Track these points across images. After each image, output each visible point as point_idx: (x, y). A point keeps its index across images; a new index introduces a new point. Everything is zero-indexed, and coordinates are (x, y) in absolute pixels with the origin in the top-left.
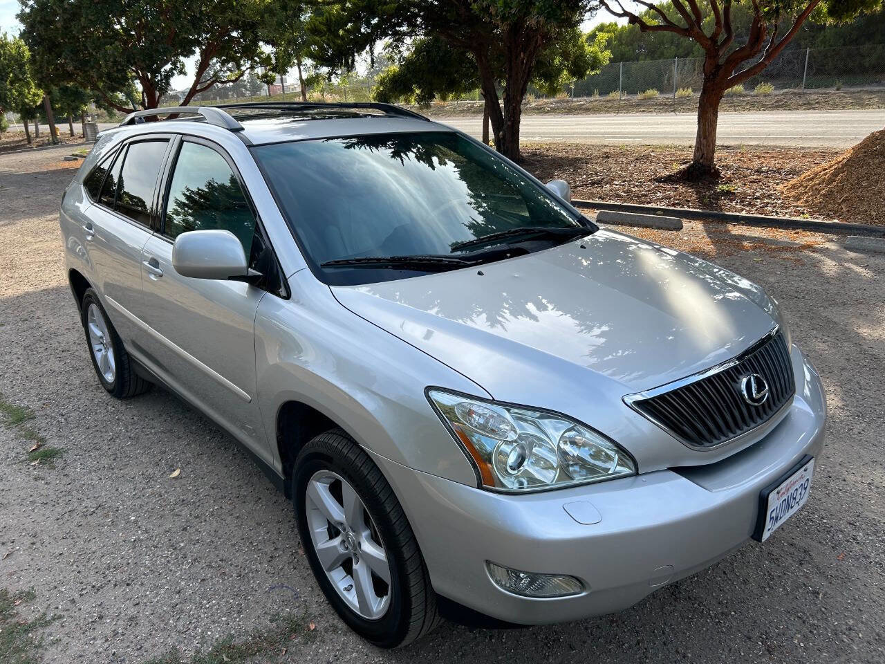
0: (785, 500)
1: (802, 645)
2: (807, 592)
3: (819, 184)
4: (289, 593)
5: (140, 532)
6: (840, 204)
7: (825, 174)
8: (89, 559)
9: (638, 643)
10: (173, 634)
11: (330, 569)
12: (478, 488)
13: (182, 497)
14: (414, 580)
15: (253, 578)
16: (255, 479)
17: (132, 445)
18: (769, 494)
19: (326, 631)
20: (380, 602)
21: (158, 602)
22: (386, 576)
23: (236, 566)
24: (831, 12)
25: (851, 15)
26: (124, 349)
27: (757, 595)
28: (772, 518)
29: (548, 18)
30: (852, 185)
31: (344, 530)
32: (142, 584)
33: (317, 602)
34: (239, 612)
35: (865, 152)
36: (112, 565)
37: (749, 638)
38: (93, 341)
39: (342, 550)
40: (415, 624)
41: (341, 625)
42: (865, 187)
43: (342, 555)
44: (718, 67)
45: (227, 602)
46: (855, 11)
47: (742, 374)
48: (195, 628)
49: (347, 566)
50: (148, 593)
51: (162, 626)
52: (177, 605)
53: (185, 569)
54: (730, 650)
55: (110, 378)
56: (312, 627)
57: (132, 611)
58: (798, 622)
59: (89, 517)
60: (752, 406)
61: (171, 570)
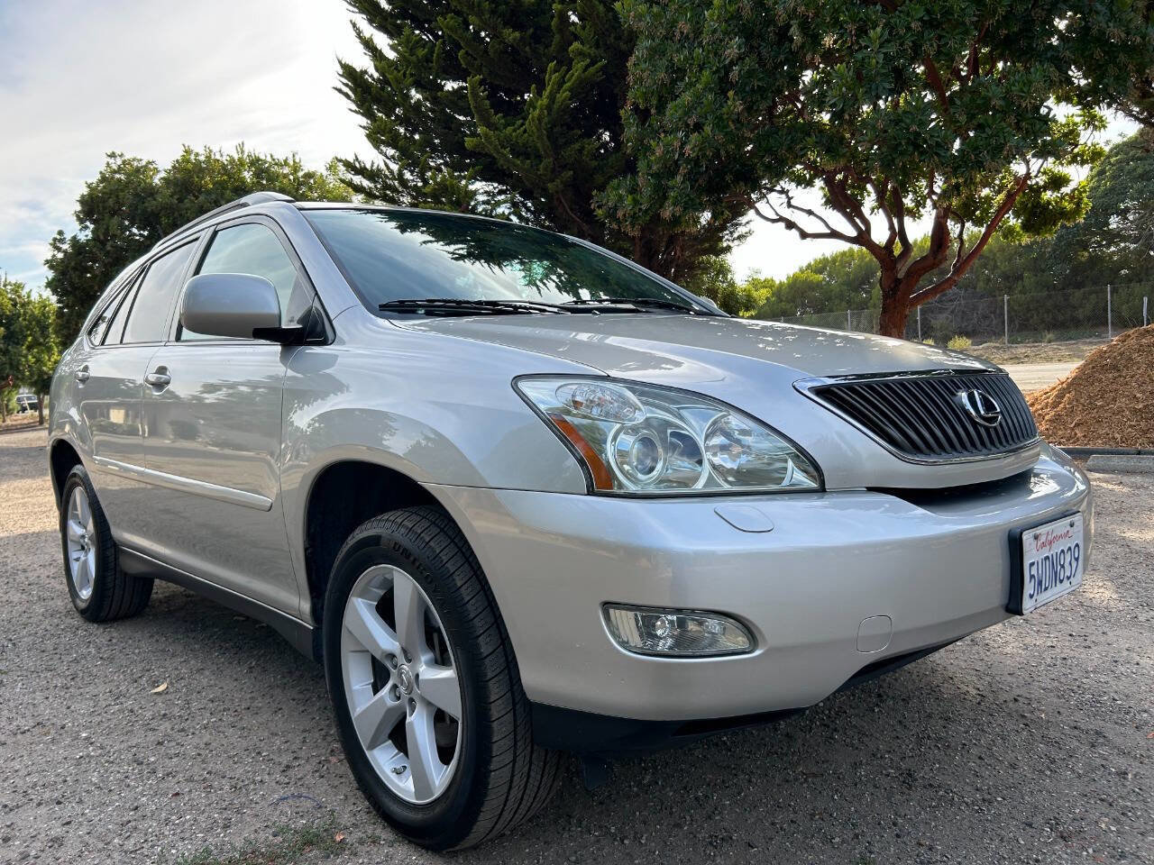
0: (1047, 558)
1: (1113, 828)
2: (1109, 774)
3: (1042, 409)
4: (309, 804)
5: (91, 749)
6: (1072, 429)
7: (1048, 398)
8: (7, 778)
9: (856, 836)
10: (115, 855)
11: (372, 746)
12: (588, 495)
13: (163, 712)
14: (496, 691)
15: (254, 789)
17: (102, 665)
18: (1021, 533)
19: (361, 842)
20: (446, 769)
21: (100, 820)
22: (454, 708)
23: (231, 778)
24: (1026, 227)
25: (1051, 230)
26: (111, 537)
27: (1034, 779)
28: (1032, 577)
29: (685, 209)
30: (1084, 406)
31: (395, 667)
32: (80, 802)
33: (349, 809)
34: (226, 827)
35: (1093, 368)
36: (41, 783)
37: (1030, 825)
38: (71, 548)
39: (391, 703)
40: (498, 777)
41: (385, 834)
42: (1102, 406)
43: (390, 710)
44: (898, 281)
45: (209, 817)
46: (1055, 225)
47: (960, 388)
48: (152, 847)
49: (398, 736)
50: (87, 811)
51: (101, 845)
52: (130, 822)
53: (151, 784)
54: (1002, 839)
55: (86, 593)
56: (338, 838)
57: (57, 831)
58: (1104, 808)
59: (19, 736)
60: (981, 425)
61: (129, 786)
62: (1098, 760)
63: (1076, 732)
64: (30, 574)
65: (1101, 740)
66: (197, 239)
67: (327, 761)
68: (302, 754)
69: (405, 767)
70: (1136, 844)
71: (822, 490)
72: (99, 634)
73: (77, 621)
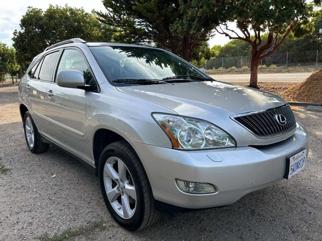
0: (296, 163)
1: (307, 230)
2: (307, 213)
3: (295, 91)
4: (95, 214)
5: (37, 195)
6: (304, 97)
7: (297, 87)
8: (16, 203)
9: (239, 230)
10: (46, 228)
11: (112, 201)
12: (172, 149)
13: (55, 183)
14: (146, 196)
15: (81, 209)
16: (85, 178)
17: (38, 167)
18: (290, 158)
19: (110, 226)
20: (132, 211)
21: (41, 217)
22: (135, 197)
23: (75, 205)
24: (295, 35)
27: (286, 214)
28: (291, 169)
29: (197, 31)
30: (308, 90)
31: (118, 183)
32: (36, 211)
33: (107, 217)
34: (74, 221)
35: (311, 79)
36: (25, 205)
37: (285, 228)
38: (27, 132)
39: (117, 192)
40: (146, 217)
41: (116, 224)
42: (313, 91)
43: (117, 194)
44: (257, 52)
45: (70, 217)
46: (304, 35)
48: (56, 226)
49: (119, 199)
50: (38, 214)
51: (42, 225)
52: (49, 218)
53: (54, 206)
54: (277, 232)
55: (32, 146)
56: (104, 225)
57: (31, 220)
58: (304, 223)
59: (18, 190)
61: (48, 207)
62: (304, 208)
63: (298, 199)
64: (15, 136)
65: (305, 202)
66: (59, 51)
67: (99, 201)
68: (93, 198)
69: (121, 208)
70: (312, 235)
71: (236, 146)
72: (36, 158)
73: (30, 153)
